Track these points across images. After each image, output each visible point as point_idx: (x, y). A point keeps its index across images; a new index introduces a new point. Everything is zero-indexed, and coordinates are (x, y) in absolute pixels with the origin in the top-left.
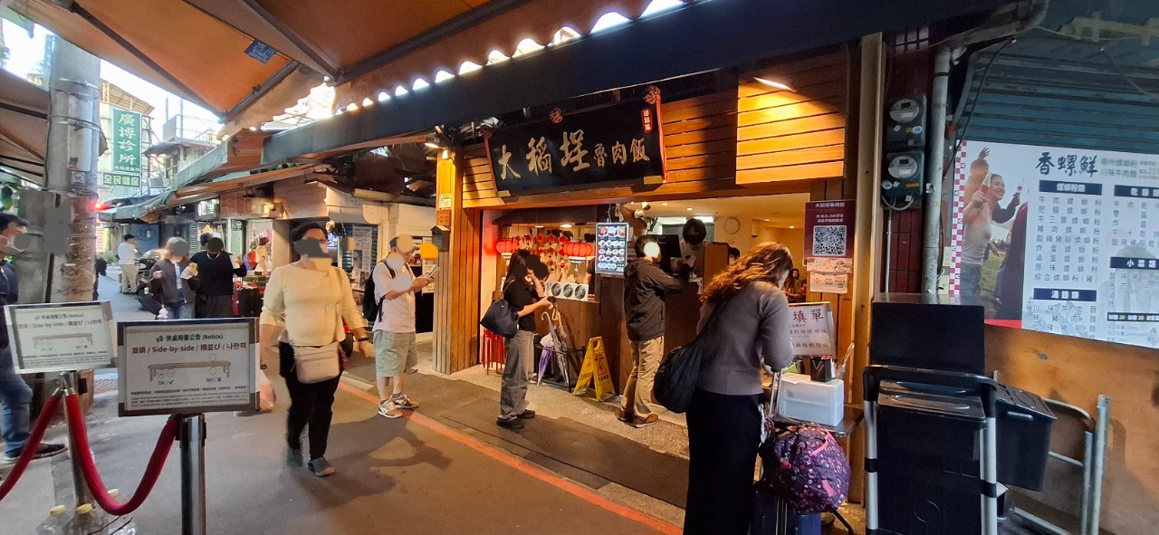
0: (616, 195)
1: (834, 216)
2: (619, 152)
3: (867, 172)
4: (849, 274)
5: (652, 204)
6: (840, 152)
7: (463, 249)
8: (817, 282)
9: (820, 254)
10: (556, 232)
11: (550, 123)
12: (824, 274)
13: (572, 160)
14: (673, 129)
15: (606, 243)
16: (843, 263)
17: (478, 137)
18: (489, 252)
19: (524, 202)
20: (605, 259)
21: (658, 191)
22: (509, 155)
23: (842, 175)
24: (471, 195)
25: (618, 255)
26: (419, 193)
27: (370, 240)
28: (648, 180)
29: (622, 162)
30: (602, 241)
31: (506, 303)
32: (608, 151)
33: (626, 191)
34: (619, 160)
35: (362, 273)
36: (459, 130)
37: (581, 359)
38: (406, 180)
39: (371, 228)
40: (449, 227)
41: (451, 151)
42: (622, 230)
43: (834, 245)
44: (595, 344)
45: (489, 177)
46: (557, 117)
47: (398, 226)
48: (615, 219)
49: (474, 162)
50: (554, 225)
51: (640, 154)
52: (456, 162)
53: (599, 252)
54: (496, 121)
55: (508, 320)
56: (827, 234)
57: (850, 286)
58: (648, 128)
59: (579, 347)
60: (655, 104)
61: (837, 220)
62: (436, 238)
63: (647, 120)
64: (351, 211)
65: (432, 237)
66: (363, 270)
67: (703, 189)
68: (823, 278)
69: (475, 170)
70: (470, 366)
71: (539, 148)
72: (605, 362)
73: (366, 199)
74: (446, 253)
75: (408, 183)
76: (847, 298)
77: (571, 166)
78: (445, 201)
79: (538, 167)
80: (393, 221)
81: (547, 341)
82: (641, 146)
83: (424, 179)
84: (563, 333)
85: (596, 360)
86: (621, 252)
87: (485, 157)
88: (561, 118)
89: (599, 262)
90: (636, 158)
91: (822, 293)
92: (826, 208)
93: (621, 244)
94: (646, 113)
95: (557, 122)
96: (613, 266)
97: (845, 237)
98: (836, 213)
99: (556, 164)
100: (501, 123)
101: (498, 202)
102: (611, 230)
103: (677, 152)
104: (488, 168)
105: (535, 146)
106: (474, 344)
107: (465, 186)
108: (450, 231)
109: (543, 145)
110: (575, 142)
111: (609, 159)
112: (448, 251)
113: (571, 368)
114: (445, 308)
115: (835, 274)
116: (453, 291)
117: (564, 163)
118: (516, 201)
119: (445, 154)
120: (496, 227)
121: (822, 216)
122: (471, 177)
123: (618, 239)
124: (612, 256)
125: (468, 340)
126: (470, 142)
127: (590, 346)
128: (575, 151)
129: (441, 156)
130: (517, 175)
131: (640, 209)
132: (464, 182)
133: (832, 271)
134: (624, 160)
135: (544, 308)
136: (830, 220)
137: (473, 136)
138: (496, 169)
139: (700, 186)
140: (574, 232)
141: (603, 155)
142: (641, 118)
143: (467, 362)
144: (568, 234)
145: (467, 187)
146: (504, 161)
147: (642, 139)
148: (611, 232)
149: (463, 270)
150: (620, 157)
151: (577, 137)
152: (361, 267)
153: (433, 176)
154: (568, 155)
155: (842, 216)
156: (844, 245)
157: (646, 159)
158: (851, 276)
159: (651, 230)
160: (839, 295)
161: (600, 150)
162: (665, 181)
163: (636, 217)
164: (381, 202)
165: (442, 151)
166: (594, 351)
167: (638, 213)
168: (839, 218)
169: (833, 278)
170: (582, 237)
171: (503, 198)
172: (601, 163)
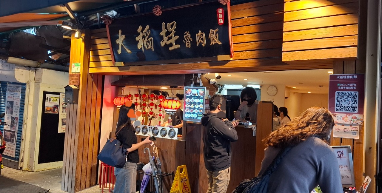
0: (198, 67)
1: (350, 85)
2: (201, 38)
3: (372, 55)
4: (360, 125)
5: (222, 75)
6: (355, 41)
7: (89, 102)
8: (338, 130)
9: (340, 111)
10: (157, 92)
11: (153, 15)
12: (343, 125)
13: (168, 43)
14: (238, 23)
15: (191, 100)
16: (356, 118)
17: (102, 24)
18: (108, 105)
19: (133, 70)
20: (189, 111)
21: (227, 66)
22: (124, 37)
23: (356, 56)
24: (96, 64)
25: (199, 109)
26: (58, 62)
27: (19, 94)
28: (221, 58)
29: (203, 45)
30: (188, 99)
31: (118, 142)
32: (193, 37)
33: (205, 65)
34: (201, 44)
35: (13, 118)
36: (89, 19)
37: (171, 181)
38: (49, 52)
39: (21, 85)
40: (78, 86)
41: (81, 32)
42: (201, 91)
43: (350, 105)
44: (181, 170)
45: (109, 52)
46: (158, 12)
47: (41, 85)
48: (197, 84)
49: (98, 41)
50: (156, 87)
51: (215, 39)
52: (85, 41)
53: (186, 106)
54: (115, 13)
55: (119, 155)
56: (345, 97)
57: (361, 134)
58: (221, 21)
59: (170, 172)
60: (226, 5)
61: (352, 88)
62: (68, 94)
63: (221, 16)
64: (6, 73)
65: (66, 93)
66: (14, 115)
67: (258, 64)
68: (342, 128)
69: (99, 47)
70: (90, 186)
71: (145, 33)
72: (187, 183)
73: (17, 65)
74: (75, 105)
75: (50, 54)
76: (360, 142)
77: (167, 46)
78: (76, 68)
79: (144, 47)
80: (38, 81)
81: (147, 168)
82: (216, 34)
83: (62, 52)
84: (159, 162)
85: (182, 182)
86: (201, 106)
87: (106, 37)
88: (161, 12)
89: (185, 113)
90: (212, 43)
91: (341, 139)
92: (344, 79)
93: (201, 101)
94: (220, 11)
95: (158, 15)
96: (195, 116)
97: (357, 99)
98: (351, 83)
99: (157, 44)
100: (119, 15)
101: (115, 70)
102: (194, 91)
103: (240, 39)
104: (108, 46)
105: (142, 31)
106: (94, 170)
107: (91, 58)
108: (79, 89)
109: (148, 30)
110: (170, 30)
111: (194, 42)
112: (77, 103)
113: (164, 187)
114: (73, 144)
115: (351, 125)
116: (79, 132)
117: (163, 44)
118: (128, 69)
119: (77, 34)
120: (114, 87)
121: (342, 85)
122: (96, 51)
123: (199, 98)
124: (194, 109)
125: (89, 167)
126: (96, 27)
127: (177, 172)
128: (170, 36)
129: (74, 36)
130: (129, 51)
131: (213, 77)
132: (91, 55)
133: (349, 123)
134: (204, 43)
135: (146, 145)
136: (347, 88)
137: (98, 23)
138: (114, 47)
139: (255, 63)
140: (170, 92)
141: (190, 40)
142: (217, 14)
143: (88, 183)
144: (165, 94)
145: (93, 59)
146: (120, 40)
147: (217, 29)
148: (194, 93)
149: (88, 117)
150: (202, 41)
151: (172, 26)
152: (12, 114)
153: (69, 50)
154: (165, 39)
155: (355, 85)
156: (357, 105)
157: (220, 43)
158: (362, 127)
159: (220, 92)
160: (353, 140)
161: (187, 36)
162: (232, 59)
163: (211, 83)
164: (29, 68)
165: (75, 32)
166: (180, 175)
167: (213, 81)
168: (354, 86)
169: (349, 128)
170: (175, 96)
171: (118, 67)
172: (188, 45)
